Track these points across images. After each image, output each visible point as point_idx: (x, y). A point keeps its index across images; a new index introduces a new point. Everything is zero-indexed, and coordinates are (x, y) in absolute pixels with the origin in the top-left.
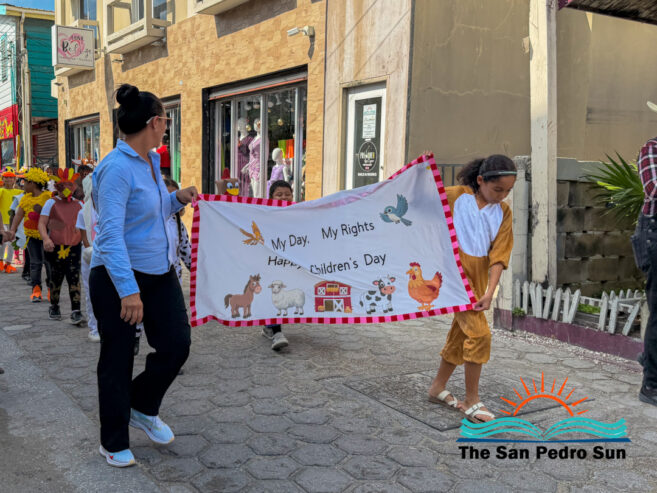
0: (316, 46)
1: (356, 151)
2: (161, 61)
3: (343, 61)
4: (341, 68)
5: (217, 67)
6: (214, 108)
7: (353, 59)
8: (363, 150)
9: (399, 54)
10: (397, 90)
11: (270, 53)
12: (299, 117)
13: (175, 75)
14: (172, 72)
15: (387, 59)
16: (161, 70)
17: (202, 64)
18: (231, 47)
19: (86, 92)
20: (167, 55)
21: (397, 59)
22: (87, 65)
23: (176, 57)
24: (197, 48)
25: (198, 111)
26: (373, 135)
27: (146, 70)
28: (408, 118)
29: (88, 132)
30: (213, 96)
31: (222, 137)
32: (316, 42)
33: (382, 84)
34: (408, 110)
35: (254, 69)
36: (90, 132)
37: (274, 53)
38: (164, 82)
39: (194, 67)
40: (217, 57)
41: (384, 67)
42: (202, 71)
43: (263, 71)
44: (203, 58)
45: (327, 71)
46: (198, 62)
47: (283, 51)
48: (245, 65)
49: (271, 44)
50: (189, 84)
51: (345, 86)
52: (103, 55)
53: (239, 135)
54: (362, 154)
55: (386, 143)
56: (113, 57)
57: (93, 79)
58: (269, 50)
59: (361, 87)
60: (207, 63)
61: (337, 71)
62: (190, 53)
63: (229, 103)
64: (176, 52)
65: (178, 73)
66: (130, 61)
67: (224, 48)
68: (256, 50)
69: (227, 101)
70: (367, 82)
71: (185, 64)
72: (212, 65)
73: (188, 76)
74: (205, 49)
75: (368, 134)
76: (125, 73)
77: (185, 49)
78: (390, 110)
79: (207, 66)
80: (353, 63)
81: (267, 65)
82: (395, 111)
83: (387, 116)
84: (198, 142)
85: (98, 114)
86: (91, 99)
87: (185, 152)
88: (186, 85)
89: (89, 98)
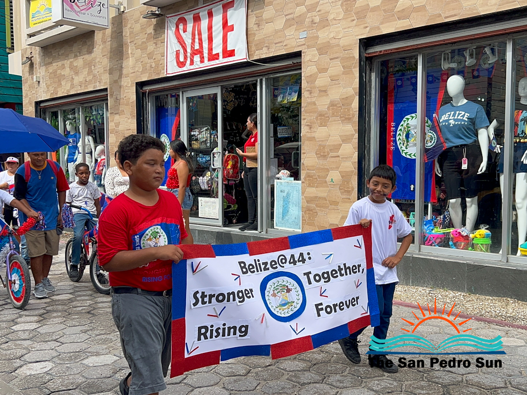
13: (287, 25)
30: (376, 50)
84: (347, 119)
85: (106, 90)
86: (90, 72)
87: (313, 135)
88: (317, 37)
89: (86, 71)
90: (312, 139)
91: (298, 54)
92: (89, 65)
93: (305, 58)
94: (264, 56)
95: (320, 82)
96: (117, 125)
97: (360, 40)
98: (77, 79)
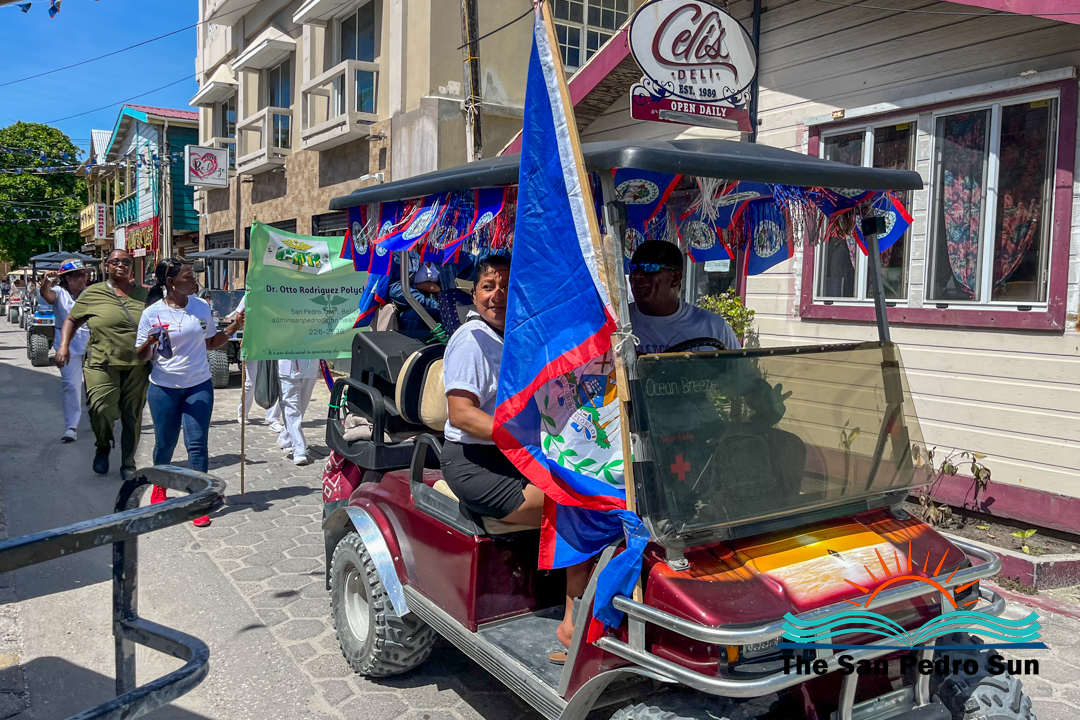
5: (322, 198)
13: (293, 201)
14: (291, 197)
17: (312, 193)
23: (293, 184)
24: (309, 178)
30: (321, 223)
38: (285, 206)
39: (306, 196)
40: (322, 189)
42: (312, 200)
44: (313, 188)
46: (309, 191)
49: (357, 184)
50: (303, 210)
56: (244, 178)
60: (316, 193)
62: (304, 182)
64: (294, 179)
65: (295, 199)
66: (259, 183)
68: (349, 188)
71: (300, 192)
72: (319, 196)
73: (302, 204)
77: (300, 177)
79: (316, 196)
85: (233, 231)
86: (228, 216)
88: (301, 212)
89: (225, 215)
94: (286, 219)
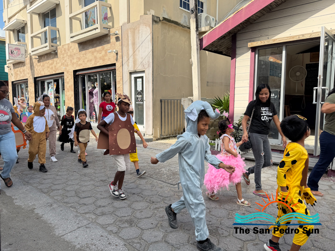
0: (118, 57)
1: (135, 94)
2: (55, 59)
3: (129, 63)
4: (128, 65)
5: (79, 62)
6: (78, 78)
7: (132, 62)
8: (138, 94)
9: (148, 62)
10: (149, 74)
11: (100, 58)
12: (113, 82)
14: (60, 64)
15: (145, 63)
16: (55, 63)
17: (73, 61)
18: (85, 55)
19: (21, 70)
20: (58, 57)
21: (148, 64)
22: (22, 60)
23: (62, 58)
24: (71, 55)
25: (71, 79)
26: (141, 89)
27: (49, 62)
28: (153, 84)
29: (22, 86)
30: (77, 73)
31: (82, 88)
32: (118, 56)
33: (143, 72)
34: (153, 81)
35: (95, 64)
36: (23, 86)
37: (102, 59)
38: (57, 67)
39: (69, 63)
40: (79, 59)
41: (144, 66)
42: (73, 64)
43: (98, 65)
44: (73, 59)
45: (123, 66)
46: (71, 60)
47: (106, 58)
48: (91, 62)
49: (101, 55)
50: (68, 68)
51: (130, 72)
52: (29, 56)
53: (89, 88)
54: (138, 96)
55: (146, 92)
56: (33, 57)
57: (24, 65)
58: (100, 57)
59: (136, 72)
60: (75, 61)
61: (127, 66)
62: (68, 57)
63: (85, 76)
65: (63, 64)
66: (41, 59)
67: (82, 56)
68: (95, 57)
69: (84, 76)
70: (138, 71)
71: (65, 61)
72: (77, 62)
73: (67, 65)
74: (74, 55)
75: (139, 89)
76: (39, 64)
77: (65, 55)
78: (147, 81)
80: (133, 64)
81: (100, 63)
82: (148, 81)
83: (146, 83)
84: (72, 90)
85: (27, 79)
86: (24, 73)
87: (67, 94)
88: (66, 69)
89: (23, 73)
90: (67, 95)
91: (63, 73)
92: (24, 71)
93: (65, 74)
94: (58, 73)
95: (68, 80)
96: (30, 90)
97: (74, 71)
98: (21, 75)
